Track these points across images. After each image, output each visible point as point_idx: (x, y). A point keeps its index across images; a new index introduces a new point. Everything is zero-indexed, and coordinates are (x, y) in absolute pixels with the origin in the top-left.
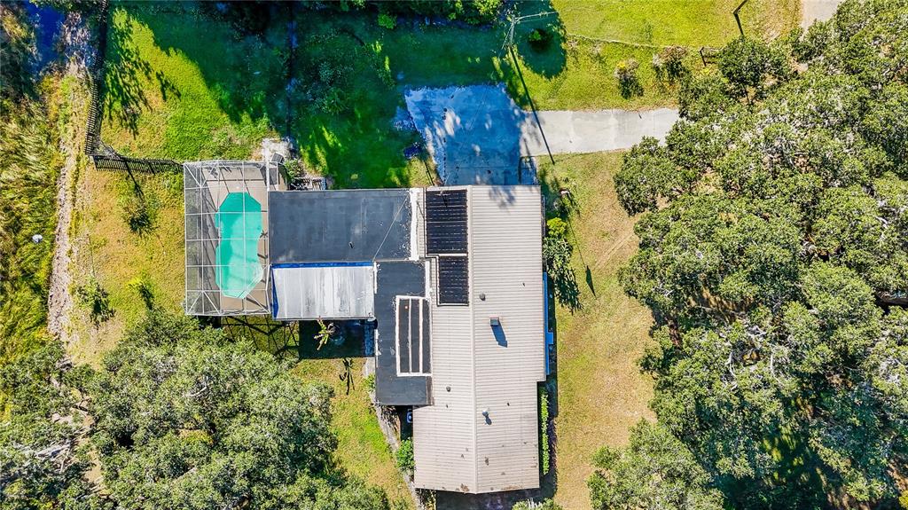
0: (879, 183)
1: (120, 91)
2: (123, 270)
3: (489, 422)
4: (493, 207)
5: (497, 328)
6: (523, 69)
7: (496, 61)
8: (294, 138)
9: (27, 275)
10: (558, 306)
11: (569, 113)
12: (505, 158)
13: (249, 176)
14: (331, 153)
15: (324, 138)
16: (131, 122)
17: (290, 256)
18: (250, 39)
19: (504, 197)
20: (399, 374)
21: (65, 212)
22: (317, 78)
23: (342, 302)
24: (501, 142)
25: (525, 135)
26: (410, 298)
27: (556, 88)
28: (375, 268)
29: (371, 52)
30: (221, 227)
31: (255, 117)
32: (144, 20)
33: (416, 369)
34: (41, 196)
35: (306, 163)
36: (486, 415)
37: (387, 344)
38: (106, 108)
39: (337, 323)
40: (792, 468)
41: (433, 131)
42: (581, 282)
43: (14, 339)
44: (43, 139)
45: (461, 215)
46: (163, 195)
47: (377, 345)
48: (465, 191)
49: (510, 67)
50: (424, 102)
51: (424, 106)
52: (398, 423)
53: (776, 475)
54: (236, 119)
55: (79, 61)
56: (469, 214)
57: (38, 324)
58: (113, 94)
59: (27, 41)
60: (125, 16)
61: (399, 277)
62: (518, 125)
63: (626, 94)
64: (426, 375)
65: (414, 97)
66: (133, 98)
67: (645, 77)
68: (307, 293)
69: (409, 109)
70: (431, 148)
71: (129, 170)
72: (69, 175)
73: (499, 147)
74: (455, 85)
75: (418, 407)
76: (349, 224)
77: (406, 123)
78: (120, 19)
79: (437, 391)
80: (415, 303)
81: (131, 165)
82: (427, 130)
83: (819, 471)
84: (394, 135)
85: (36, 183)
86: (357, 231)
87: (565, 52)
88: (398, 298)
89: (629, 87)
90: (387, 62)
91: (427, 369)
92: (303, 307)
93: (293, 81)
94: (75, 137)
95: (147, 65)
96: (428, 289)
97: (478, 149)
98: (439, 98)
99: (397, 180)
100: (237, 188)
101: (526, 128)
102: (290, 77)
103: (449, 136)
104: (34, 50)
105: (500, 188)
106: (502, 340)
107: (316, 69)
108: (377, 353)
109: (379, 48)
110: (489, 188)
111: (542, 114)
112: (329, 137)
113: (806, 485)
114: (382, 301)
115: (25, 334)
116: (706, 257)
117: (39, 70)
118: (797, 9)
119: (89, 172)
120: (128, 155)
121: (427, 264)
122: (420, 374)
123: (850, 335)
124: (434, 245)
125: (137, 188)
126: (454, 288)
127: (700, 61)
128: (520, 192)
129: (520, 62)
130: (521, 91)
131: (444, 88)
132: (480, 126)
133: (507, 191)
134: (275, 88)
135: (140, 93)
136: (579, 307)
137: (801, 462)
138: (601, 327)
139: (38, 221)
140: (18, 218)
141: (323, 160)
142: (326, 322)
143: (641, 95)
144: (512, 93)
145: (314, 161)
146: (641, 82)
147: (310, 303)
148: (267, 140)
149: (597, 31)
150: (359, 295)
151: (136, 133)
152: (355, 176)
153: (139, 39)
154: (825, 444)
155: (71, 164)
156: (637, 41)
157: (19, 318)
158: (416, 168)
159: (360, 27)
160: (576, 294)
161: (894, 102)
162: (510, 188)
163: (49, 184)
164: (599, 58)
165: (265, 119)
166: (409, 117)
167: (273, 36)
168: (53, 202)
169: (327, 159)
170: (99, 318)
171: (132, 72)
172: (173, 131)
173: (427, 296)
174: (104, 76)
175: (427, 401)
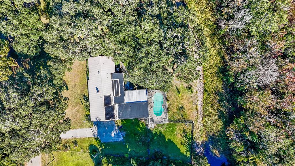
0: (19, 128)
1: (188, 138)
2: (184, 97)
3: (98, 71)
4: (100, 117)
5: (98, 91)
6: (98, 146)
7: (103, 147)
8: (147, 129)
9: (209, 94)
10: (87, 95)
11: (87, 137)
12: (101, 127)
13: (157, 120)
14: (139, 126)
15: (140, 129)
16: (184, 131)
17: (143, 103)
18: (158, 150)
19: (98, 119)
20: (118, 80)
21: (200, 110)
22: (143, 142)
23: (132, 94)
24: (101, 130)
25: (96, 132)
26: (117, 96)
27: (91, 142)
28: (125, 102)
29: (131, 148)
30: (163, 108)
31: (156, 133)
32: (183, 154)
33: (115, 81)
34: (207, 113)
35: (144, 123)
36: (99, 73)
37: (121, 86)
38: (191, 134)
39: (133, 89)
40: (38, 65)
41: (116, 132)
42: (83, 101)
43: (211, 80)
44: (207, 126)
45: (106, 115)
46: (176, 115)
47: (124, 85)
48: (106, 120)
49: (100, 146)
50: (119, 138)
51: (119, 137)
52: (121, 67)
53: (41, 63)
54: (160, 133)
55: (198, 144)
56: (105, 115)
57: (206, 83)
58: (189, 137)
59: (212, 149)
60: (187, 155)
61: (120, 100)
62: (98, 134)
63: (76, 141)
64: (113, 80)
65: (121, 139)
66: (185, 137)
67: (72, 145)
68: (140, 96)
69: (122, 136)
70: (117, 128)
71: (184, 120)
72: (200, 118)
73: (102, 129)
74: (112, 142)
75: (114, 73)
76: (131, 111)
77: (123, 133)
78: (188, 154)
79: (110, 77)
80: (116, 95)
81: (184, 121)
82: (118, 132)
83: (33, 65)
84: (125, 130)
85: (208, 116)
86: (129, 110)
87: (89, 150)
88: (120, 96)
89: (75, 143)
90: (127, 146)
91: (113, 81)
92: (141, 92)
93: (148, 141)
94: (198, 127)
95: (182, 144)
96: (113, 98)
97: (106, 129)
98: (116, 139)
99: (124, 121)
100: (159, 117)
101: (96, 134)
102: (149, 142)
103: (113, 131)
104: (211, 147)
105: (99, 121)
106: (97, 88)
107: (143, 144)
108: (123, 84)
109: (129, 149)
110: (101, 121)
111: (93, 136)
112: (139, 129)
113: (35, 62)
114: (123, 95)
115: (209, 81)
116: (48, 113)
117: (209, 142)
118: (42, 160)
119: (194, 119)
120: (185, 123)
121: (114, 104)
122: (114, 80)
123: (21, 102)
124: (112, 108)
125: (182, 116)
126: (107, 99)
127: (61, 149)
128: (95, 120)
129: (98, 147)
130: (98, 141)
131: (115, 141)
132: (106, 133)
133: (97, 120)
134: (152, 140)
135: (183, 138)
136: (83, 95)
137: (36, 66)
138: (78, 91)
139: (207, 107)
140: (212, 107)
141: (140, 124)
142: (136, 89)
143: (73, 141)
144: (100, 141)
145: (142, 124)
146: (73, 144)
147: (139, 93)
148: (153, 128)
149: (82, 154)
150: (129, 96)
151: (183, 128)
152: (133, 121)
153: (183, 150)
154: (28, 77)
155: (199, 120)
156: (74, 152)
157: (211, 84)
158: (120, 124)
159: (134, 154)
160: (84, 98)
161: (18, 143)
162: (97, 121)
163: (205, 116)
164: (82, 149)
165: (154, 133)
166: (122, 134)
167: (153, 151)
168: (204, 112)
169: (140, 125)
170: (190, 86)
171: (185, 142)
172: (175, 129)
173: (113, 96)
174: (191, 141)
175: (112, 74)
